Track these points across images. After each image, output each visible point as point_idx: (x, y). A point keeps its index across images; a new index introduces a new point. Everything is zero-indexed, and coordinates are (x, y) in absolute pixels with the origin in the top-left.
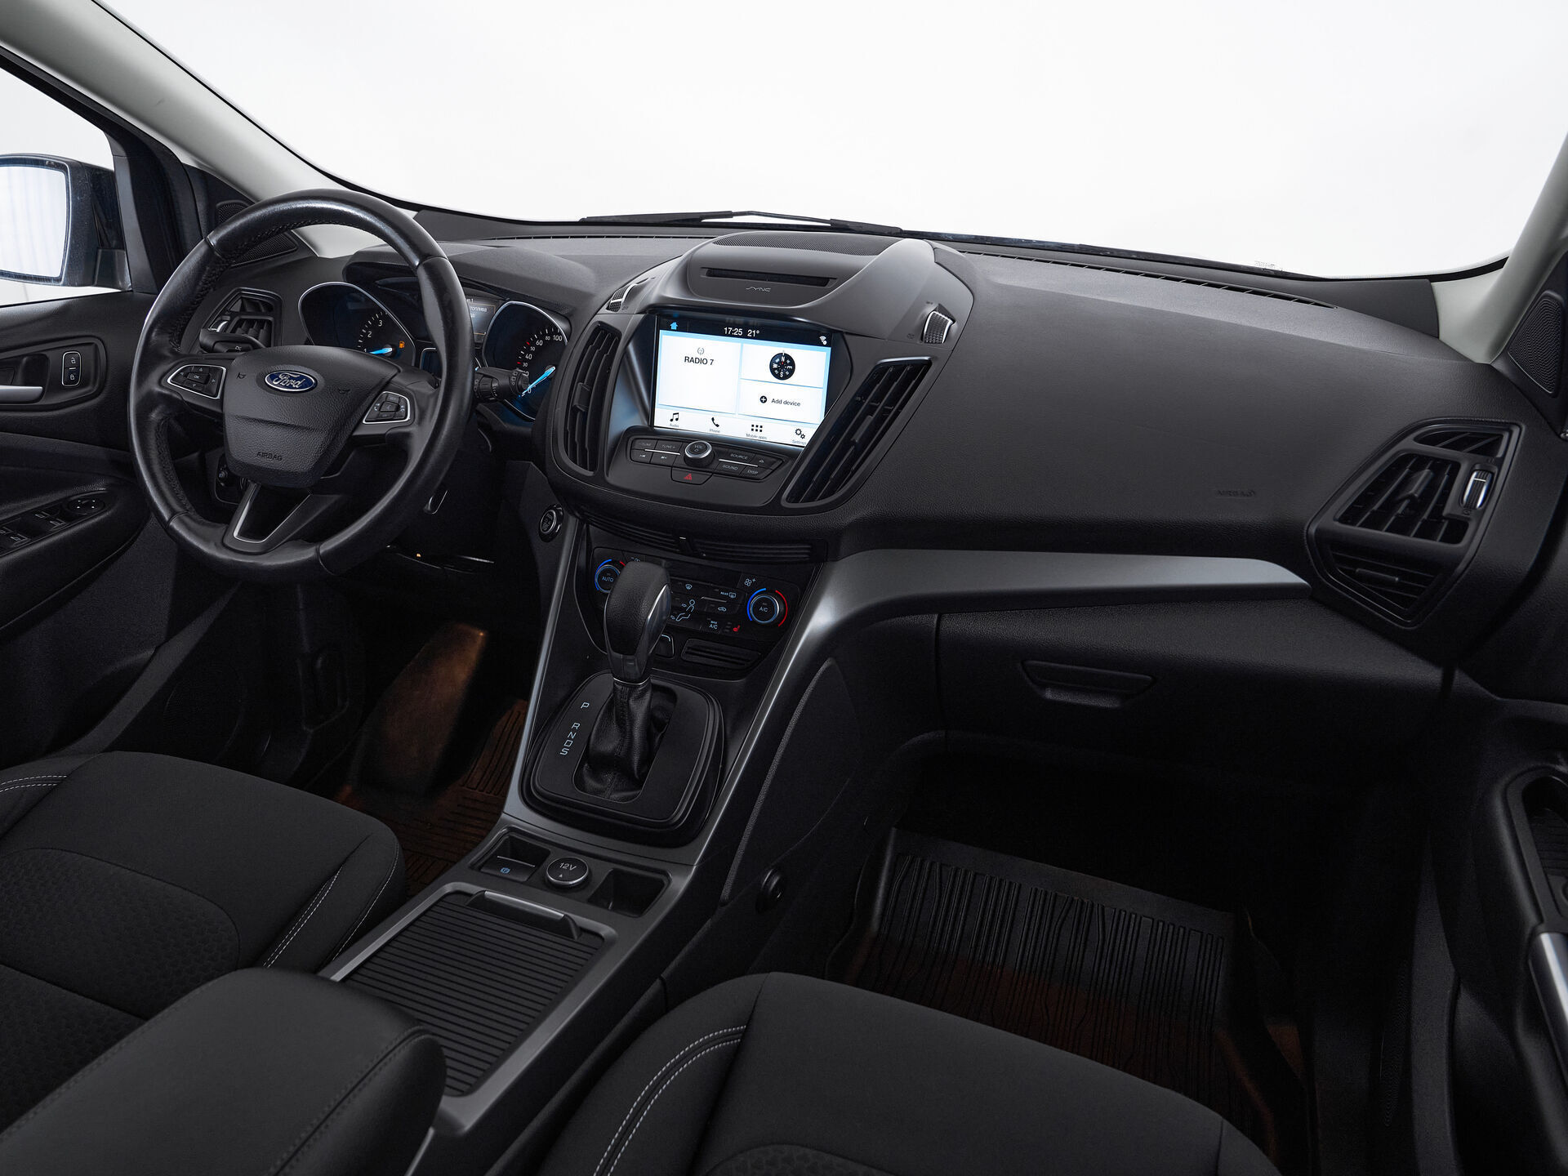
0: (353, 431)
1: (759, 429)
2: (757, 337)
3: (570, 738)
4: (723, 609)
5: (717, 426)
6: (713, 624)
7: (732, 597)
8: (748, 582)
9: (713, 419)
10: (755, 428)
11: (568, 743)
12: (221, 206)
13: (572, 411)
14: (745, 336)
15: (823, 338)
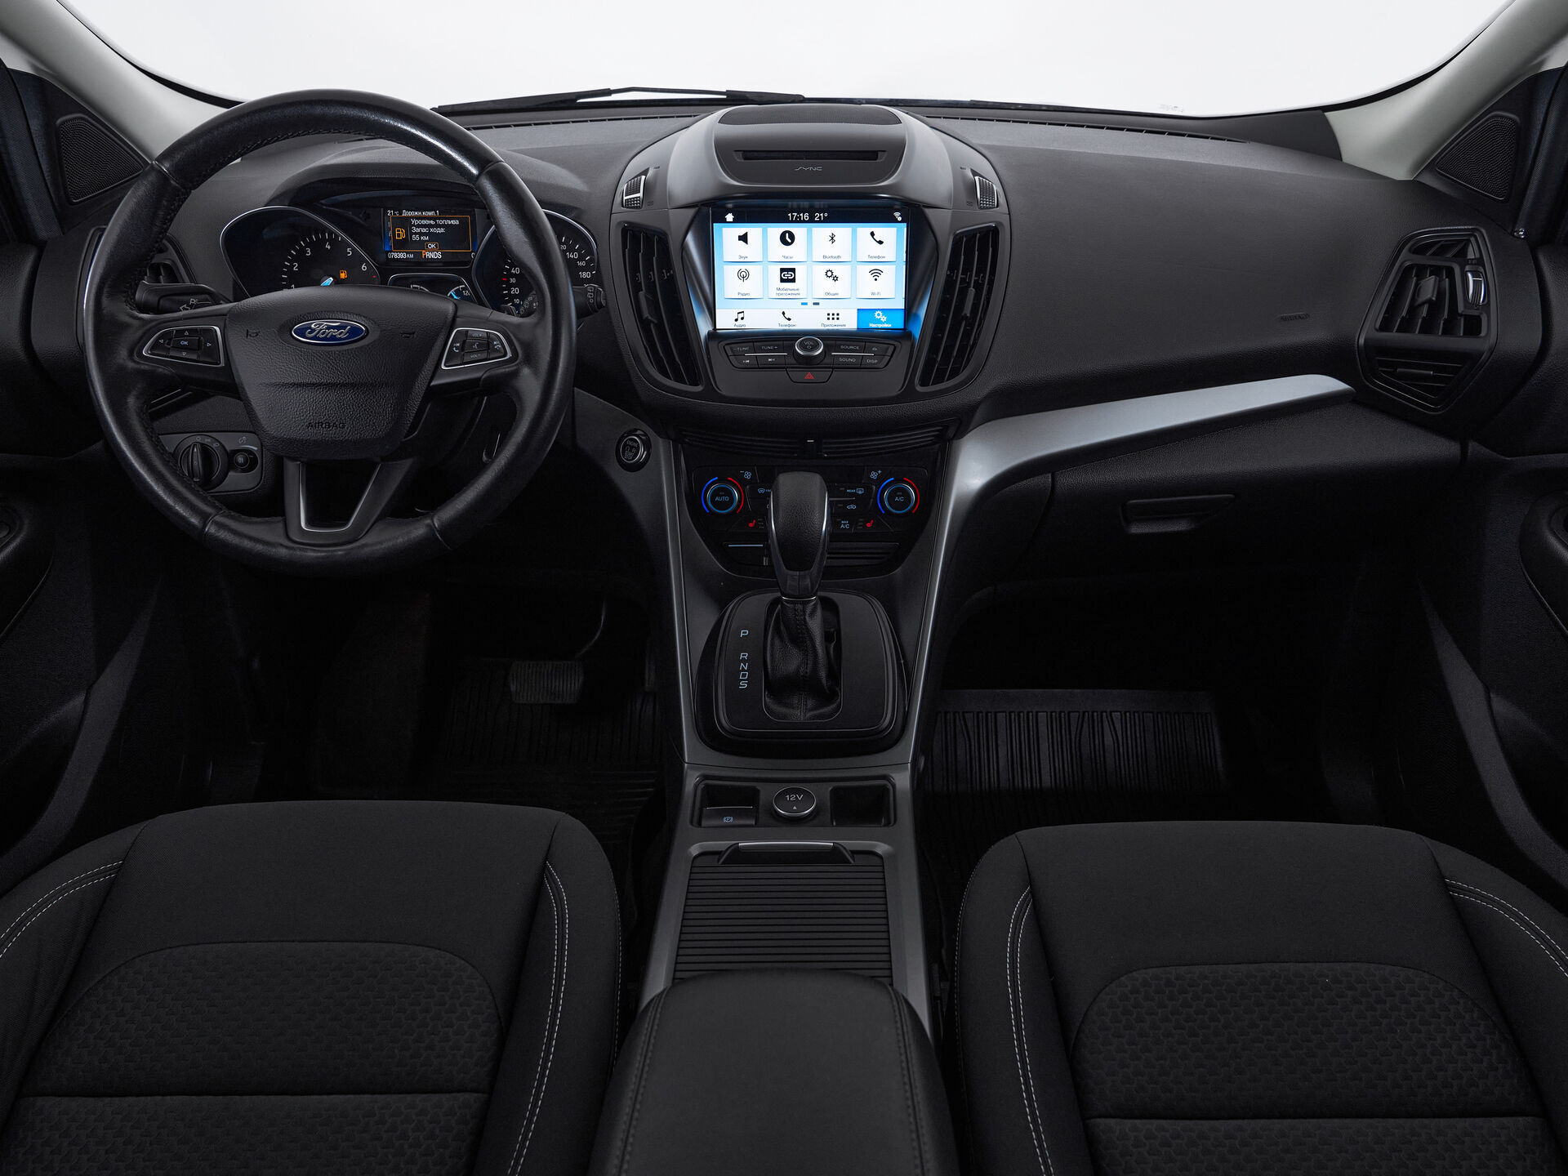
0: (432, 379)
1: (835, 317)
2: (826, 220)
3: (743, 670)
4: (853, 507)
5: (789, 319)
6: (844, 524)
7: (860, 492)
8: (874, 475)
9: (784, 313)
10: (831, 317)
11: (744, 675)
12: (63, 123)
13: (644, 324)
14: (812, 220)
15: (897, 214)
